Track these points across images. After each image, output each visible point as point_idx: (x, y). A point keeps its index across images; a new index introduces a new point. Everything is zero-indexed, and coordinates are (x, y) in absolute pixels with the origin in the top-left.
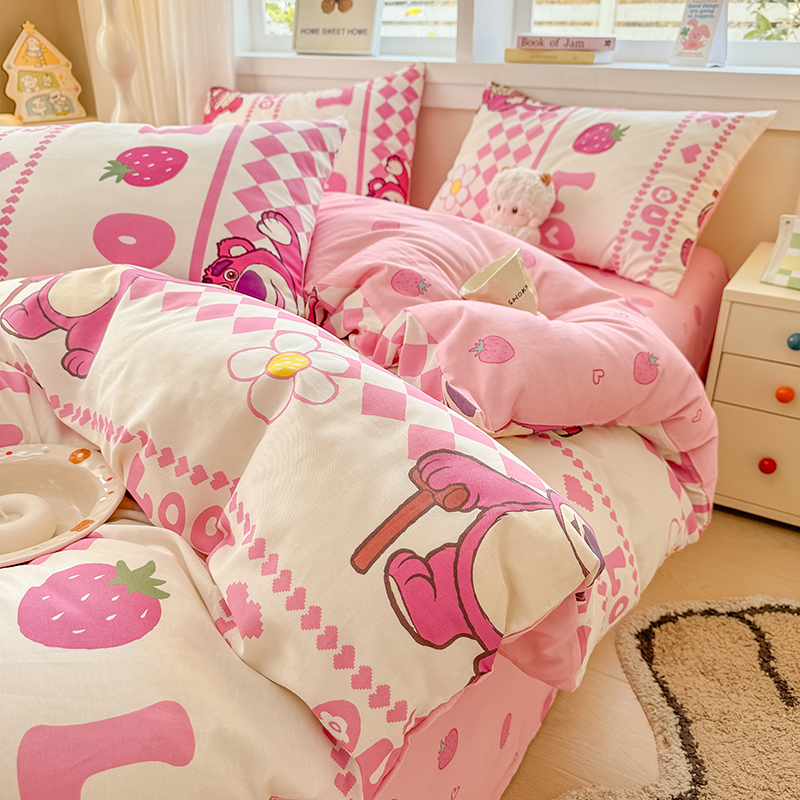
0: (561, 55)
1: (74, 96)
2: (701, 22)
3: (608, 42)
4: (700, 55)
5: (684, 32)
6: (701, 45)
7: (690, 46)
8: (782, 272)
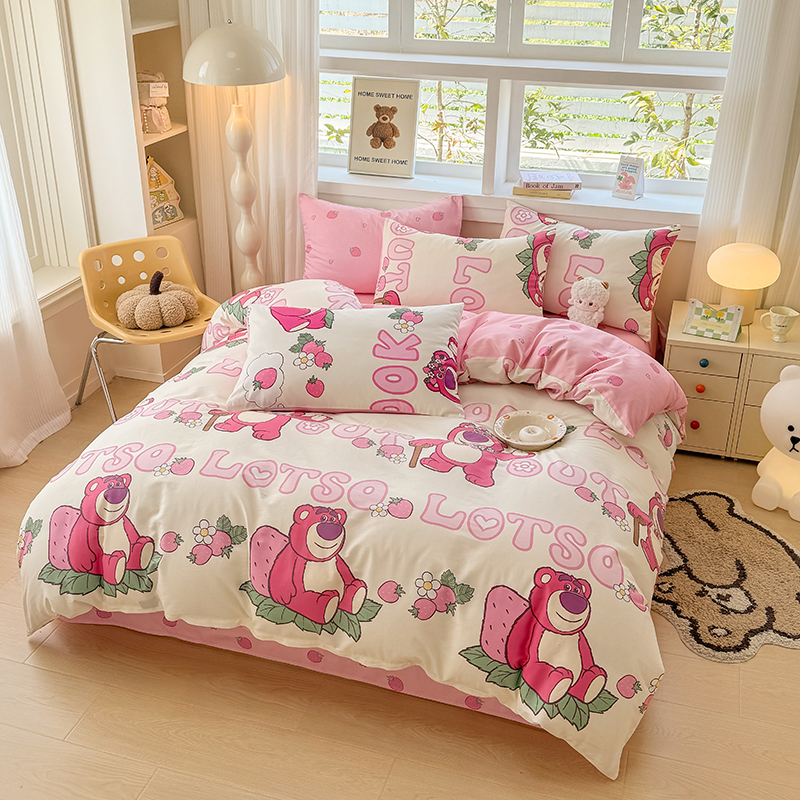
0: (550, 193)
1: (176, 204)
2: (629, 174)
3: (577, 186)
4: (630, 193)
5: (620, 178)
6: (630, 188)
7: (625, 187)
8: (692, 327)
